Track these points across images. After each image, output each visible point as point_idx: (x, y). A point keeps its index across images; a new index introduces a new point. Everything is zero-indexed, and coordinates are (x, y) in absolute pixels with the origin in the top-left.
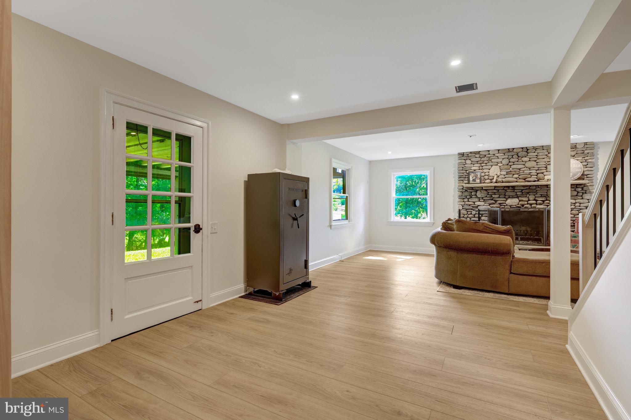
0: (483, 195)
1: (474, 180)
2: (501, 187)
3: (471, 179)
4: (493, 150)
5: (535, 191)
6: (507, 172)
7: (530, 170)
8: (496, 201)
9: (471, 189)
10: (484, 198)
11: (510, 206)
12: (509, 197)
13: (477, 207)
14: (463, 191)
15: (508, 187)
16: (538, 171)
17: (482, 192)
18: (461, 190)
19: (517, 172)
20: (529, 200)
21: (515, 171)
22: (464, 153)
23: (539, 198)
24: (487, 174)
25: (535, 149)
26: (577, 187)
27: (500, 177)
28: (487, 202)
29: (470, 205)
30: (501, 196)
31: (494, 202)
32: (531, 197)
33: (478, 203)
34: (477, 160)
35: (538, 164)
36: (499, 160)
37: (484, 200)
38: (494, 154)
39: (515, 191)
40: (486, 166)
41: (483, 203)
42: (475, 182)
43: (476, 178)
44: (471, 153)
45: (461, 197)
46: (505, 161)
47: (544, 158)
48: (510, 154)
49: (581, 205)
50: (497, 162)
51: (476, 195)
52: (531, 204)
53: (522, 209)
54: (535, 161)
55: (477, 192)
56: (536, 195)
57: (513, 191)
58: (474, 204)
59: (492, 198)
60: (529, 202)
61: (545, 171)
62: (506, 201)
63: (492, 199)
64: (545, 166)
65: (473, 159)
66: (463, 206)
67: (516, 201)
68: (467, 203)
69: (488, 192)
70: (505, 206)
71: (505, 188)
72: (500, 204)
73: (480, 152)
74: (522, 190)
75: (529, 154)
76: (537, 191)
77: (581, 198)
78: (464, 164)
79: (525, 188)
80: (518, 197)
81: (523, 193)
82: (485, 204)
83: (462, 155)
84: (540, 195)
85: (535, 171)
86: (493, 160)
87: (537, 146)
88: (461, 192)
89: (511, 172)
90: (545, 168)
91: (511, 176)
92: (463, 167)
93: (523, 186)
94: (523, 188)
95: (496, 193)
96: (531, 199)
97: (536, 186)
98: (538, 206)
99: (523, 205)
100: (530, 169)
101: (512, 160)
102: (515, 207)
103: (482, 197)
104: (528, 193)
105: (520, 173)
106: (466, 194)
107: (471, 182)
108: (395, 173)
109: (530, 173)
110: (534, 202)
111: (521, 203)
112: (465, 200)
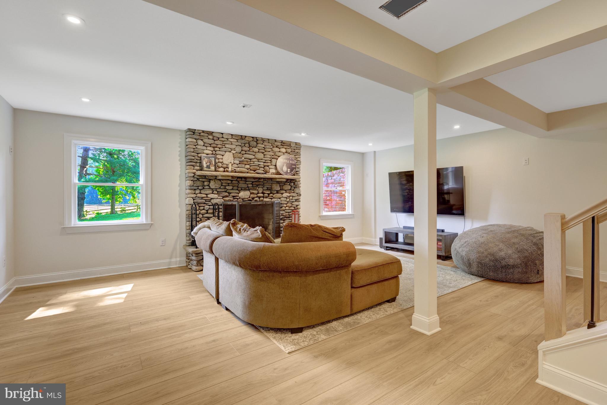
0: (217, 185)
1: (208, 167)
2: (235, 178)
3: (205, 165)
4: (226, 134)
5: (263, 183)
6: (240, 161)
7: (258, 162)
8: (230, 193)
9: (203, 177)
10: (219, 190)
11: (243, 199)
12: (242, 190)
13: (210, 200)
14: (194, 180)
15: (241, 178)
16: (265, 164)
17: (216, 182)
18: (192, 179)
20: (258, 193)
21: (247, 161)
22: (195, 130)
23: (266, 191)
24: (221, 160)
25: (263, 140)
26: (291, 182)
27: (234, 166)
28: (221, 195)
29: (202, 198)
30: (234, 188)
31: (227, 194)
32: (260, 190)
33: (211, 196)
34: (210, 142)
35: (265, 156)
36: (233, 147)
37: (218, 192)
38: (227, 139)
39: (247, 183)
40: (220, 151)
41: (216, 196)
42: (209, 170)
43: (210, 164)
44: (203, 131)
45: (193, 188)
46: (238, 149)
47: (269, 152)
48: (243, 141)
49: (294, 198)
50: (231, 148)
51: (208, 185)
52: (259, 197)
53: (253, 202)
54: (263, 153)
55: (210, 182)
56: (264, 188)
57: (245, 182)
58: (207, 197)
59: (226, 190)
60: (259, 195)
61: (270, 164)
62: (238, 193)
63: (226, 191)
64: (270, 159)
65: (206, 140)
66: (194, 200)
67: (248, 194)
68: (199, 195)
69: (222, 183)
70: (238, 199)
71: (238, 179)
72: (233, 196)
73: (213, 132)
74: (253, 182)
75: (258, 145)
76: (265, 184)
77: (293, 192)
78: (195, 144)
79: (255, 181)
80: (249, 190)
81: (254, 186)
82: (219, 197)
83: (192, 132)
84: (267, 188)
85: (262, 163)
86: (227, 146)
87: (264, 138)
88: (192, 181)
89: (243, 161)
90: (270, 162)
91: (243, 165)
92: (194, 149)
93: (254, 178)
94: (253, 180)
95: (229, 185)
96: (260, 192)
97: (264, 178)
98: (265, 199)
99: (253, 198)
100: (259, 161)
101: (244, 148)
102: (247, 200)
103: (216, 188)
104: (257, 185)
105: (251, 164)
106: (198, 183)
107: (205, 169)
109: (259, 165)
110: (262, 195)
111: (252, 196)
112: (198, 191)
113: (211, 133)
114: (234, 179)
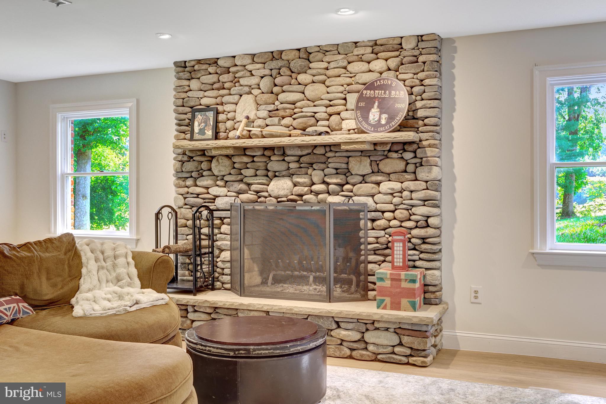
0: (222, 169)
1: (202, 132)
2: (257, 150)
3: (196, 130)
4: (240, 56)
5: (323, 159)
6: (270, 111)
7: (315, 106)
8: (249, 185)
9: (199, 153)
10: (226, 178)
11: (276, 198)
12: (276, 176)
13: (215, 199)
14: (183, 159)
15: (272, 149)
16: (330, 110)
17: (220, 161)
18: (180, 158)
19: (287, 110)
20: (313, 184)
21: (285, 109)
22: (185, 62)
23: (331, 178)
24: (230, 115)
25: (323, 51)
26: (405, 151)
27: (255, 124)
28: (231, 189)
29: (198, 195)
30: (258, 173)
31: (242, 186)
32: (317, 175)
33: (214, 191)
34: (209, 79)
35: (329, 90)
36: (253, 81)
37: (227, 182)
38: (245, 66)
39: (286, 158)
40: (230, 95)
41: (222, 191)
42: (203, 137)
43: (206, 126)
44: (199, 62)
45: (180, 175)
46: (265, 84)
47: (339, 76)
48: (275, 64)
49: (414, 195)
50: (249, 84)
51: (210, 170)
52: (317, 194)
53: (300, 205)
54: (324, 82)
55: (211, 161)
56: (327, 171)
57: (281, 158)
58: (208, 193)
59: (240, 177)
60: (314, 188)
61: (342, 108)
62: (268, 185)
63: (241, 181)
64: (342, 96)
65: (205, 79)
66: (185, 198)
67: (285, 186)
68: (192, 190)
69: (234, 163)
70: (266, 197)
71: (267, 153)
72: (257, 192)
73: (218, 59)
74: (301, 156)
75: (311, 65)
76: (329, 160)
77: (412, 176)
78: (185, 90)
79: (304, 153)
80: (291, 176)
81: (302, 165)
82: (229, 194)
83: (182, 66)
84: (334, 171)
85: (324, 109)
86: (242, 81)
87: (326, 46)
88: (180, 161)
89: (277, 110)
90: (344, 101)
91: (276, 120)
92: (183, 99)
93: (300, 147)
94: (300, 153)
95: (248, 166)
96: (315, 179)
97: (325, 146)
98: (332, 199)
99: (301, 196)
100: (316, 103)
101: (278, 80)
102: (285, 199)
103: (223, 173)
104: (312, 164)
105: (295, 114)
106: (190, 166)
107: (196, 136)
108: (66, 114)
109: (315, 113)
110: (322, 187)
111: (299, 190)
112: (189, 182)
113: (215, 62)
114: (256, 152)
